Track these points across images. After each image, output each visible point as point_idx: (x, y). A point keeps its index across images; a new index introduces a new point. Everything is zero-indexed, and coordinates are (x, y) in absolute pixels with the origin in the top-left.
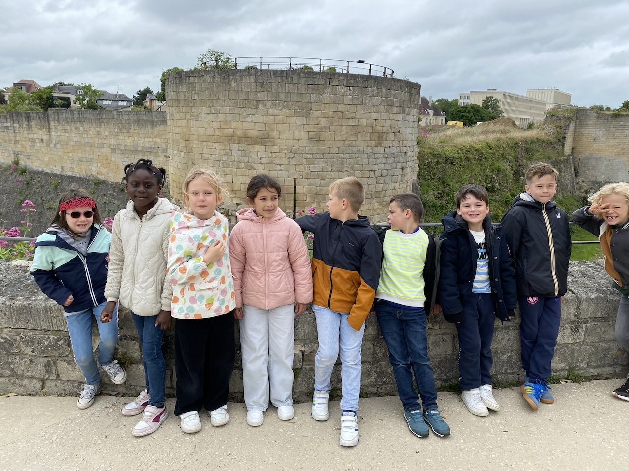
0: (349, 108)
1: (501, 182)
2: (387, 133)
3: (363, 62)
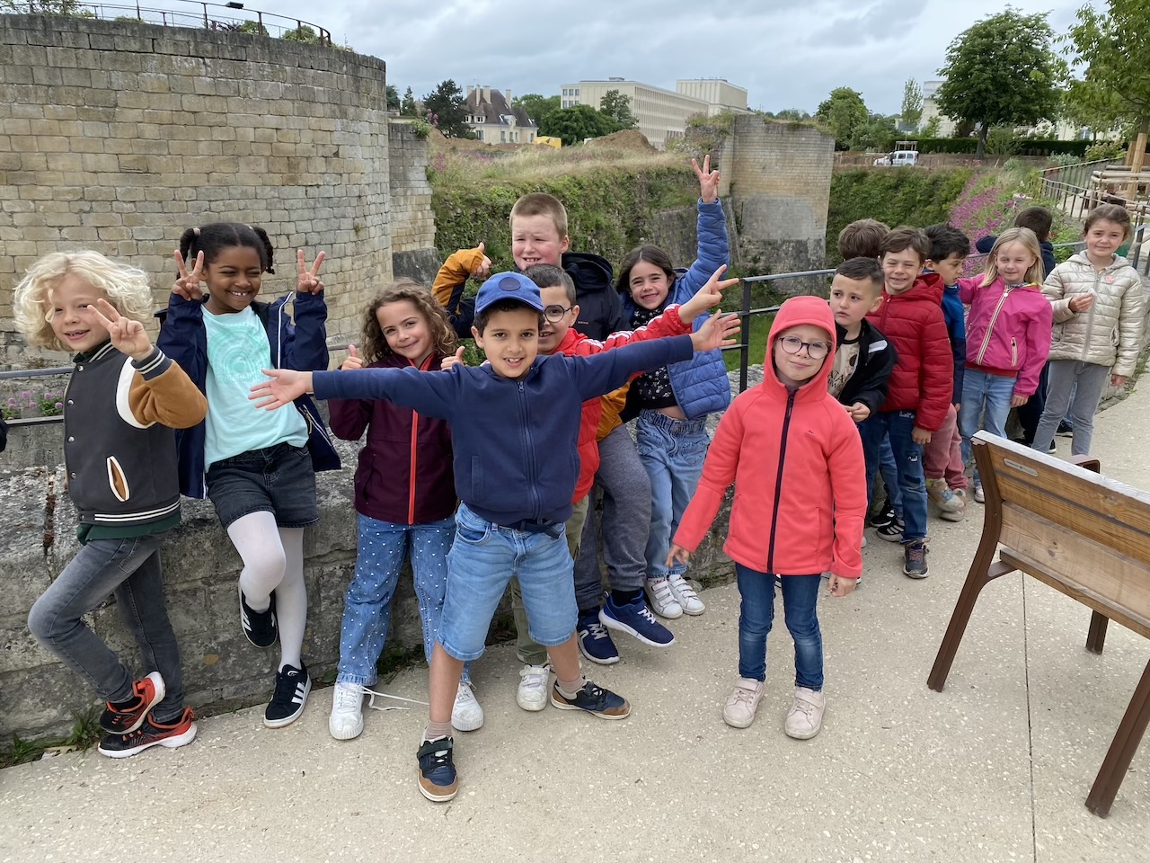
0: (208, 105)
2: (307, 158)
3: (239, 6)
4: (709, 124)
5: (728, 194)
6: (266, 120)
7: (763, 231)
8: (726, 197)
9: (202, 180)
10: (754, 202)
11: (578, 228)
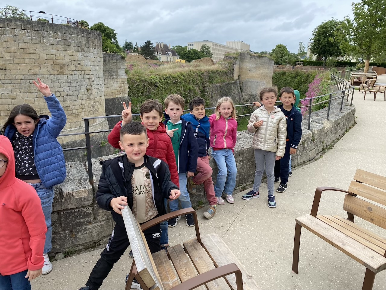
0: (29, 46)
1: (192, 97)
2: (68, 65)
3: (44, 13)
4: (231, 56)
5: (238, 79)
6: (51, 52)
7: (250, 92)
8: (237, 80)
9: (26, 73)
10: (247, 82)
11: (182, 90)
